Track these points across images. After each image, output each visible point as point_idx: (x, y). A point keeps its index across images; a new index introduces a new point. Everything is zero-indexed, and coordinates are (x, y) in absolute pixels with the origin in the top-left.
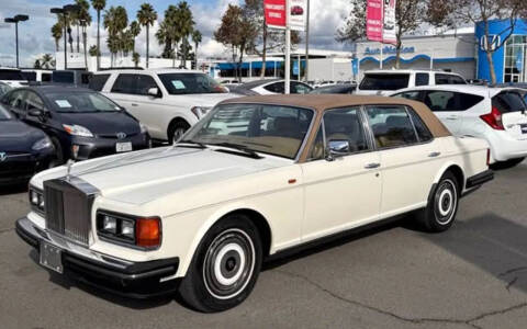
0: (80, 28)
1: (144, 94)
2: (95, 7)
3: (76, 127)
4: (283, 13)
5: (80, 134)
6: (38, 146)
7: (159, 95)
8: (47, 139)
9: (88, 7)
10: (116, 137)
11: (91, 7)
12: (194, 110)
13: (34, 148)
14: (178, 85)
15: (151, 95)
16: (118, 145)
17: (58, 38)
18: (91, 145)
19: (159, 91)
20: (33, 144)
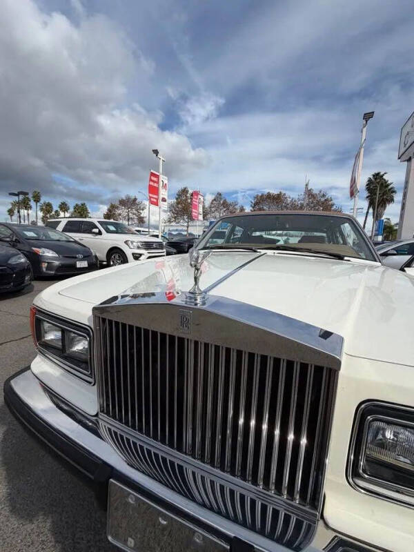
0: (26, 211)
1: (89, 233)
2: (35, 201)
3: (43, 249)
4: (157, 199)
5: (47, 254)
6: (13, 261)
7: (100, 233)
8: (22, 256)
9: (30, 201)
10: (76, 258)
11: (32, 201)
12: (126, 242)
13: (9, 262)
14: (112, 228)
15: (94, 233)
16: (78, 262)
17: (11, 216)
18: (57, 263)
19: (100, 231)
20: (9, 259)
